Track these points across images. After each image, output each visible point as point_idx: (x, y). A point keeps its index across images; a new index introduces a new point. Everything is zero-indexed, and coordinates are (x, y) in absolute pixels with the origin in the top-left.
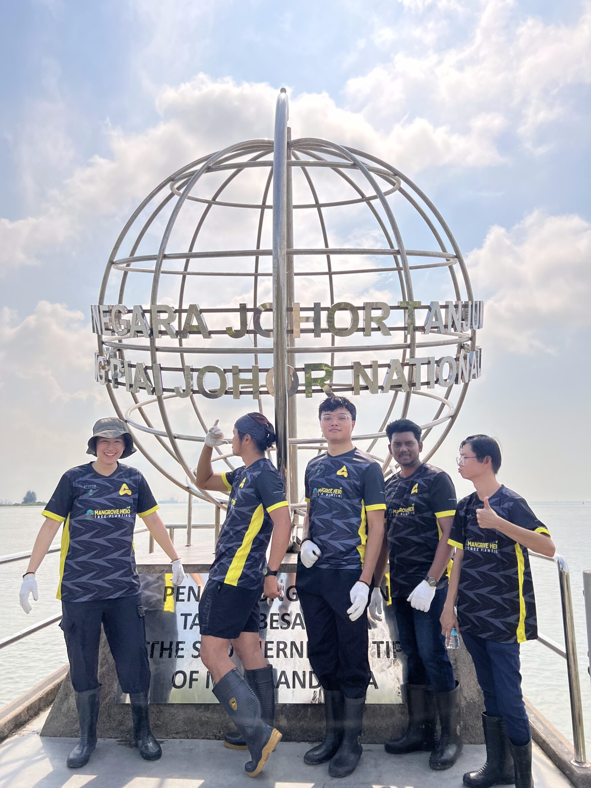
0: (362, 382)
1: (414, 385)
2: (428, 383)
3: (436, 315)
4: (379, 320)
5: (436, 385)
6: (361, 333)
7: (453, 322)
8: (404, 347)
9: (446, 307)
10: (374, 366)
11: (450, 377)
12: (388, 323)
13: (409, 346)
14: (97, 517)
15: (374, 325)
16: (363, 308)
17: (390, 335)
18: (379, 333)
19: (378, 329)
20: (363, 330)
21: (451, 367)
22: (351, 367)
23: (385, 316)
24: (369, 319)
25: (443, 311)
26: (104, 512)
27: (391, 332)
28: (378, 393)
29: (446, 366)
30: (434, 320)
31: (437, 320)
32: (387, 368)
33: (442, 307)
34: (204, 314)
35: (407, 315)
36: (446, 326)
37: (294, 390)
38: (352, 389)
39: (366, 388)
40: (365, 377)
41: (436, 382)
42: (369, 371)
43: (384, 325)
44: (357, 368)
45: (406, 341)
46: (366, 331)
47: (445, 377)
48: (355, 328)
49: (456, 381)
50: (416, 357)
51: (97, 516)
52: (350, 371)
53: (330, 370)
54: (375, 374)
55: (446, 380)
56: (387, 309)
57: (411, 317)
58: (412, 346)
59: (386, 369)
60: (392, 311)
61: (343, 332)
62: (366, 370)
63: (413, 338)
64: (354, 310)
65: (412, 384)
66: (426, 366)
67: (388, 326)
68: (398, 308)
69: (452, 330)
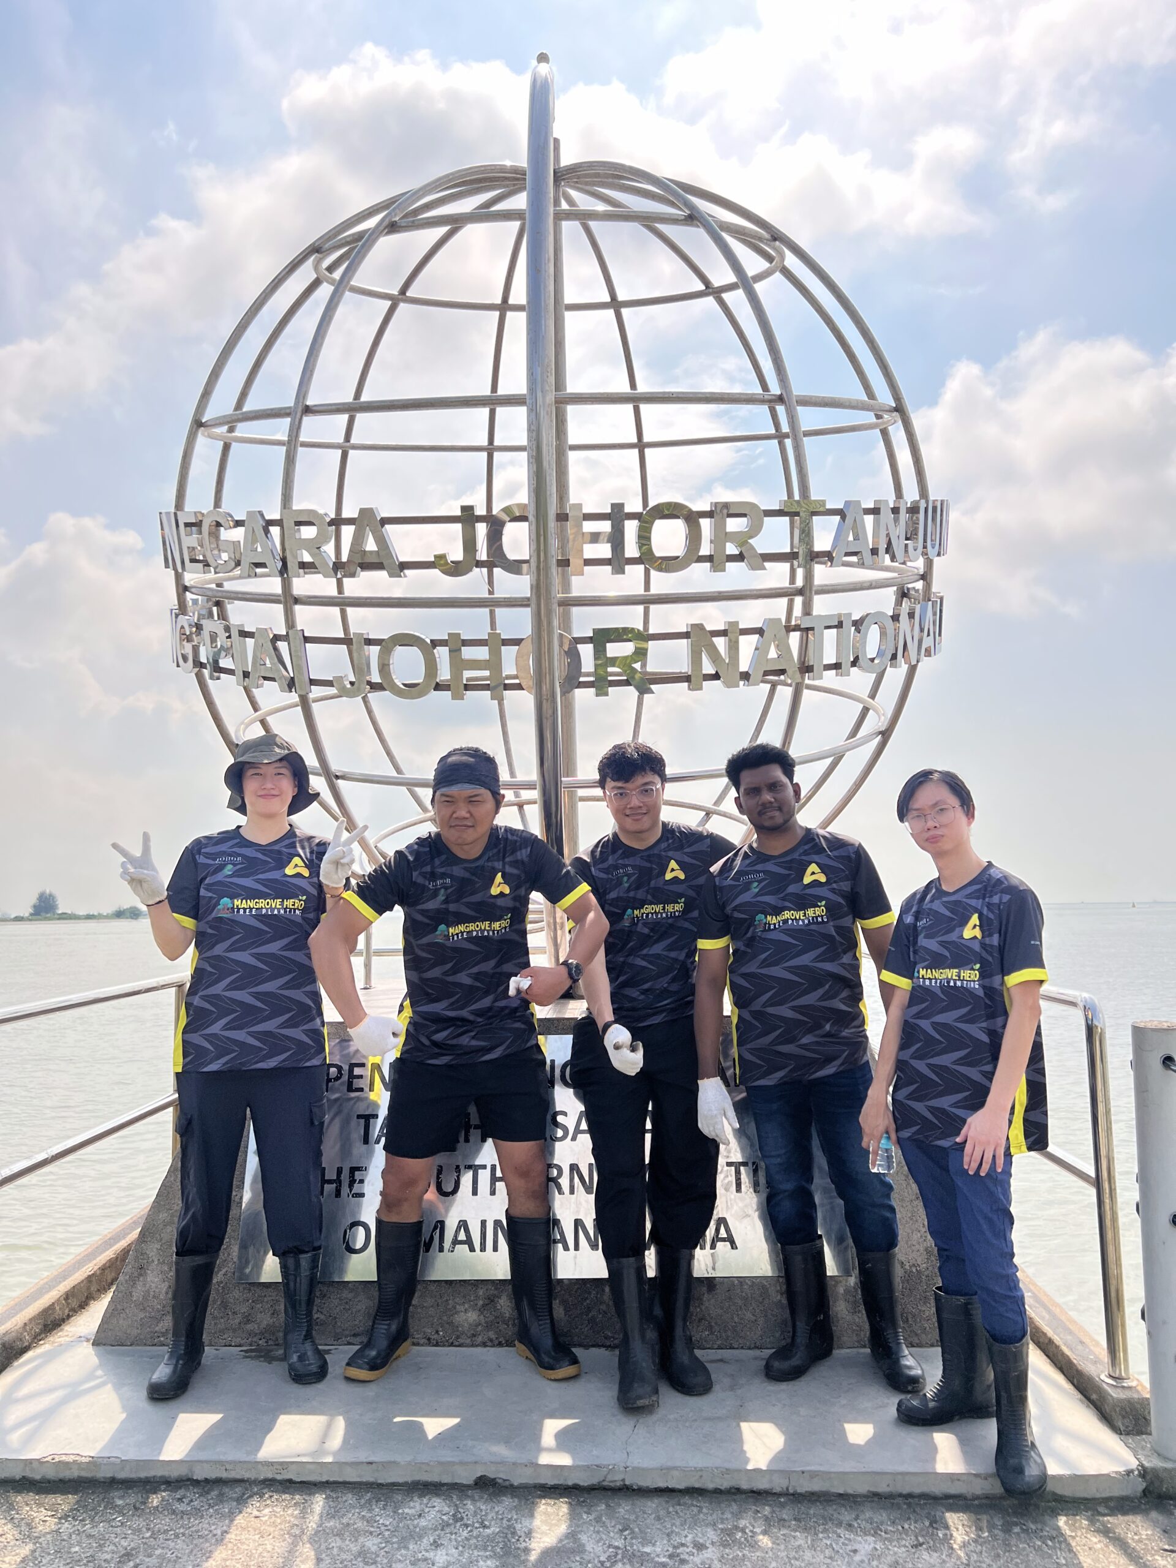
0: (707, 666)
1: (809, 670)
2: (837, 666)
3: (854, 528)
4: (742, 539)
5: (854, 670)
6: (708, 565)
7: (889, 543)
8: (788, 594)
9: (875, 511)
10: (733, 632)
11: (880, 653)
13: (800, 592)
14: (238, 911)
15: (731, 549)
16: (709, 514)
17: (765, 569)
18: (741, 565)
19: (740, 558)
20: (709, 559)
21: (883, 633)
22: (686, 635)
23: (755, 529)
24: (721, 536)
25: (869, 520)
26: (251, 904)
27: (767, 565)
28: (738, 686)
29: (873, 633)
30: (851, 538)
31: (856, 538)
32: (757, 636)
33: (868, 511)
34: (389, 528)
35: (797, 528)
36: (874, 552)
37: (573, 681)
38: (687, 679)
39: (716, 677)
40: (714, 654)
41: (854, 663)
42: (720, 643)
43: (752, 548)
44: (697, 636)
45: (793, 579)
46: (715, 561)
47: (871, 650)
48: (693, 555)
49: (894, 662)
50: (815, 613)
51: (239, 909)
52: (684, 642)
53: (642, 640)
54: (734, 647)
55: (872, 660)
56: (756, 515)
57: (806, 534)
58: (806, 591)
59: (755, 637)
60: (768, 521)
61: (669, 564)
62: (715, 639)
63: (809, 577)
64: (692, 518)
65: (806, 668)
66: (835, 631)
67: (761, 550)
68: (779, 513)
69: (887, 557)
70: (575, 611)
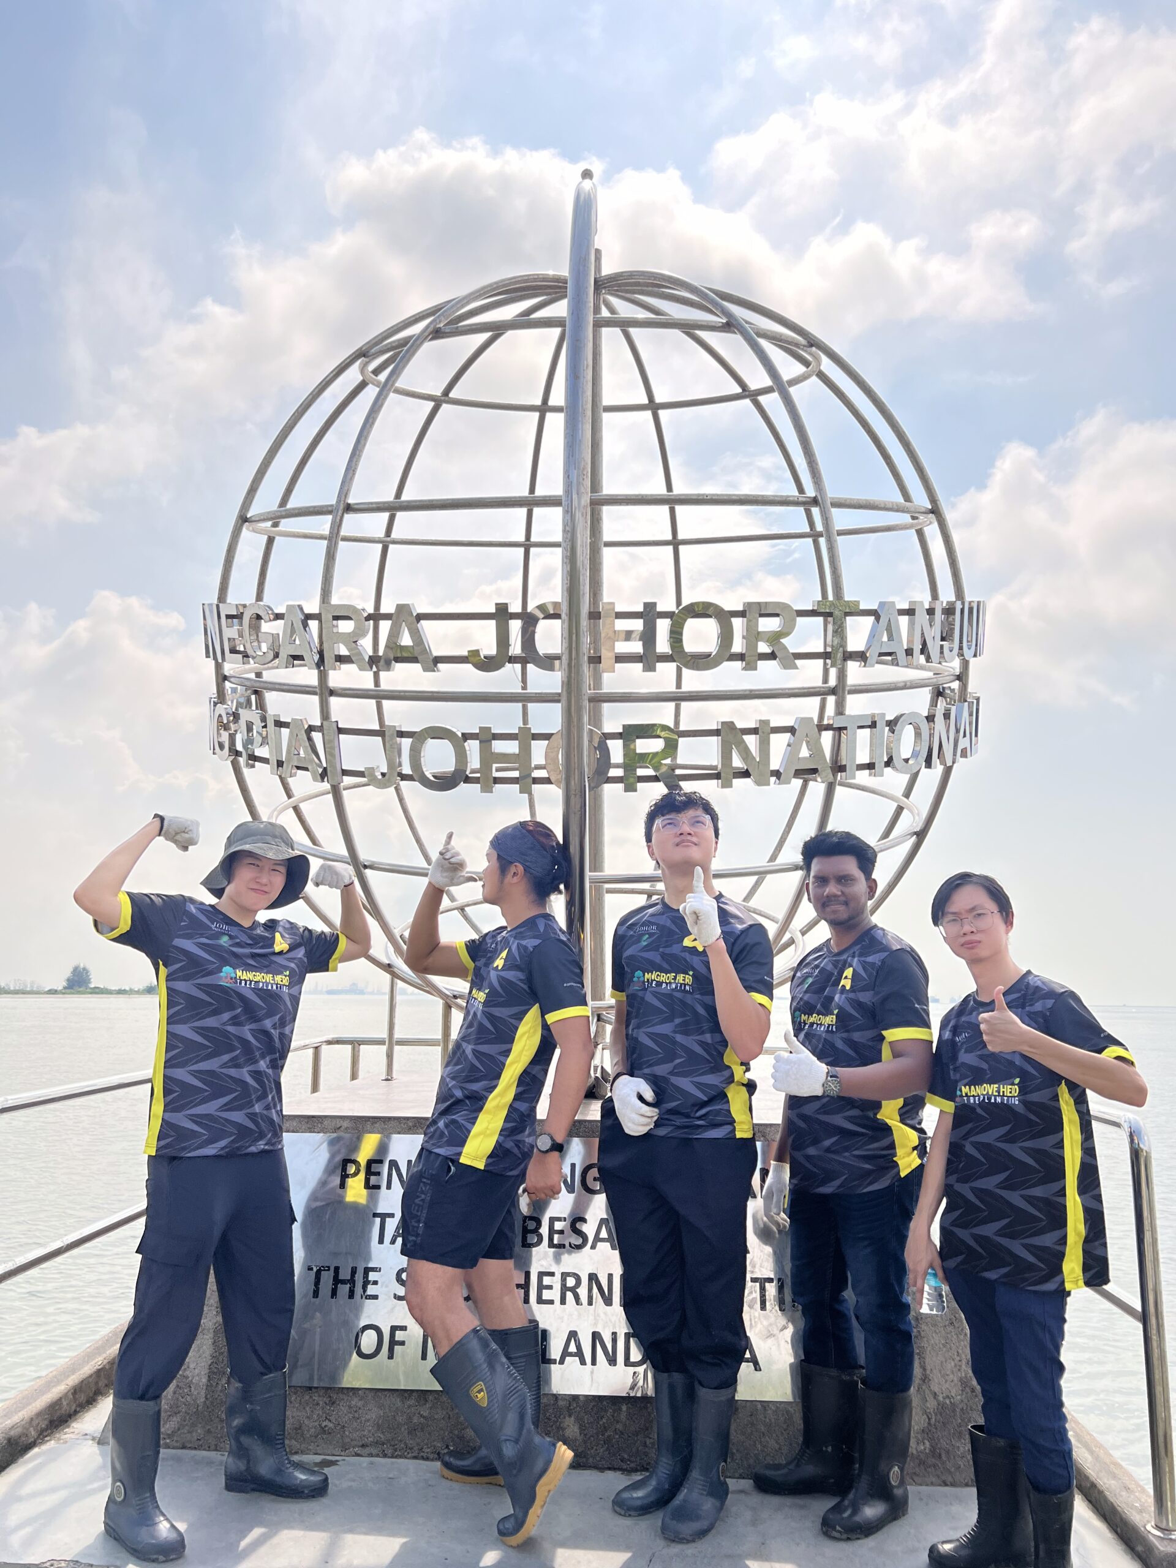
0: (737, 762)
1: (842, 769)
2: (870, 766)
3: (889, 629)
4: (775, 638)
5: (888, 770)
6: (738, 664)
7: (924, 644)
8: (821, 693)
9: (910, 612)
10: (763, 730)
11: (915, 754)
12: (791, 643)
13: (833, 691)
15: (763, 648)
16: (742, 614)
17: (797, 668)
18: (773, 663)
19: (772, 656)
20: (741, 657)
21: (918, 734)
22: (716, 733)
23: (788, 629)
24: (753, 636)
25: (904, 620)
27: (798, 662)
28: (768, 784)
29: (907, 734)
30: (885, 638)
31: (891, 638)
32: (789, 735)
33: (902, 612)
34: (425, 624)
35: (830, 628)
36: (909, 652)
37: (601, 776)
38: (718, 776)
39: (746, 774)
40: (745, 753)
41: (888, 763)
42: (751, 741)
43: (785, 648)
44: (729, 734)
45: (826, 680)
46: (749, 660)
47: (906, 753)
48: (725, 653)
49: (929, 763)
50: (848, 712)
52: (715, 738)
53: (673, 736)
54: (764, 746)
55: (906, 761)
56: (788, 615)
57: (840, 632)
58: (839, 691)
59: (786, 736)
60: (800, 620)
61: (701, 661)
62: (745, 737)
63: (842, 676)
64: (724, 617)
65: (838, 768)
66: (869, 730)
67: (793, 650)
68: (813, 613)
69: (922, 658)
70: (606, 706)
